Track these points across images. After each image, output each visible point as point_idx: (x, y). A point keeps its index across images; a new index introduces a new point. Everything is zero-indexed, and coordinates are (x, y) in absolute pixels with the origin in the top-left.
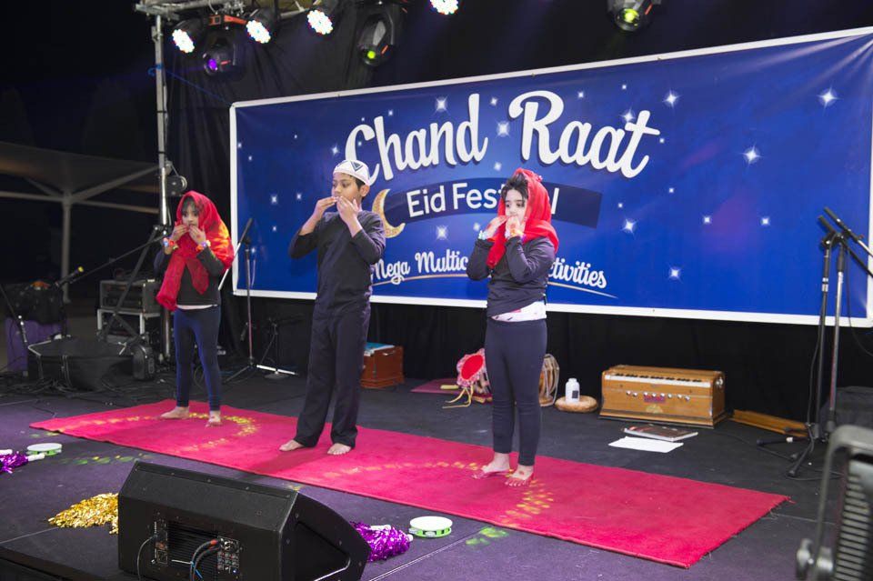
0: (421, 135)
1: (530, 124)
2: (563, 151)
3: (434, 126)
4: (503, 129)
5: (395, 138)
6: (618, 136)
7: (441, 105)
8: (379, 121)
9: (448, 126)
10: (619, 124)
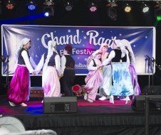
0: (64, 37)
1: (91, 37)
2: (99, 43)
3: (67, 36)
4: (85, 38)
5: (56, 38)
6: (110, 41)
7: (69, 31)
8: (52, 33)
9: (71, 36)
10: (110, 39)
